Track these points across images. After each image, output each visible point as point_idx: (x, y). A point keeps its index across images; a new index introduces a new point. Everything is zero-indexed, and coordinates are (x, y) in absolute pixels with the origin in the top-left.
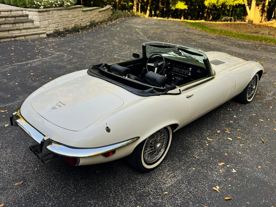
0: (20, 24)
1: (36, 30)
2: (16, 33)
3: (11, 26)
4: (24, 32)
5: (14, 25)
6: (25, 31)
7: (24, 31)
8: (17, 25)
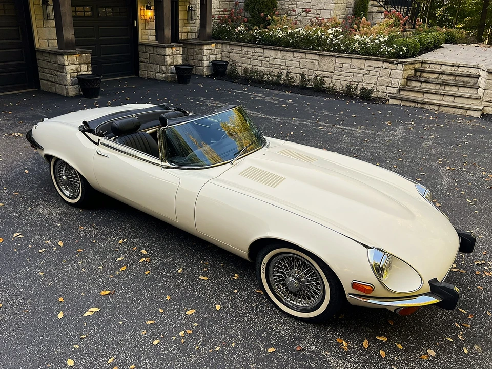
0: (454, 87)
1: (471, 102)
2: (434, 99)
3: (438, 87)
4: (448, 101)
5: (443, 87)
6: (452, 99)
7: (447, 98)
8: (447, 88)
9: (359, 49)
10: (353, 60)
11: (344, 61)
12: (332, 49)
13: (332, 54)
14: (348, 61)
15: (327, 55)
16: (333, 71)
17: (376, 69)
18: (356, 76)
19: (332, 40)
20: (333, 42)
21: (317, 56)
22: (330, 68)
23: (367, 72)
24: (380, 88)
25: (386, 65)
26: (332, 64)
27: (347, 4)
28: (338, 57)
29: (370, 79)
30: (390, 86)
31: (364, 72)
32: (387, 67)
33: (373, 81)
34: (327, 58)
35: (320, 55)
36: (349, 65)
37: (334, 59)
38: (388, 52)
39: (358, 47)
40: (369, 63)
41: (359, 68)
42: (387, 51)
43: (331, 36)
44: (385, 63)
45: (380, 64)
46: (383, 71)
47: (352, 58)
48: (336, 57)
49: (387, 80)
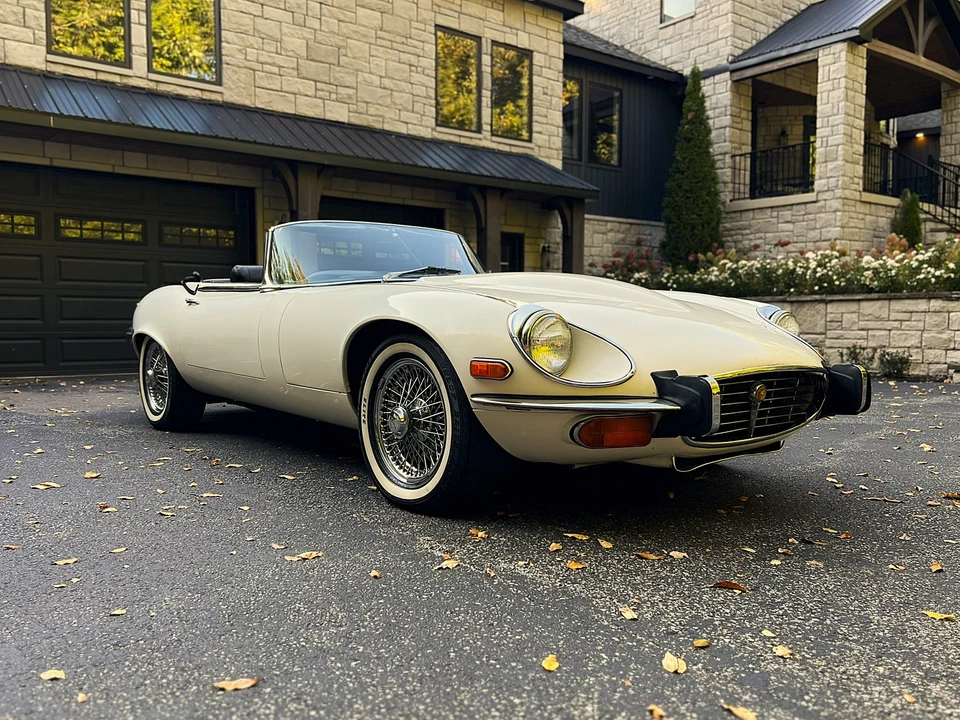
9: (876, 283)
10: (864, 304)
11: (843, 308)
12: (816, 288)
13: (817, 297)
14: (854, 307)
15: (807, 301)
16: (822, 330)
17: (915, 317)
18: (874, 336)
19: (815, 271)
20: (818, 275)
21: (786, 305)
22: (816, 326)
23: (896, 324)
24: (931, 355)
25: (935, 304)
26: (819, 317)
27: (875, 230)
28: (831, 301)
29: (906, 339)
30: (954, 349)
31: (889, 325)
32: (938, 309)
33: (913, 342)
34: (807, 306)
35: (792, 302)
36: (854, 316)
37: (821, 306)
38: (937, 277)
39: (871, 279)
40: (897, 305)
41: (878, 319)
42: (934, 276)
43: (813, 265)
44: (932, 301)
45: (922, 305)
46: (930, 319)
47: (859, 300)
48: (826, 302)
49: (944, 336)
